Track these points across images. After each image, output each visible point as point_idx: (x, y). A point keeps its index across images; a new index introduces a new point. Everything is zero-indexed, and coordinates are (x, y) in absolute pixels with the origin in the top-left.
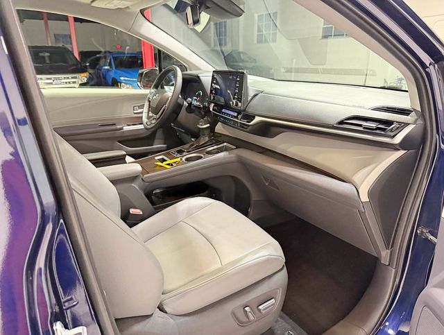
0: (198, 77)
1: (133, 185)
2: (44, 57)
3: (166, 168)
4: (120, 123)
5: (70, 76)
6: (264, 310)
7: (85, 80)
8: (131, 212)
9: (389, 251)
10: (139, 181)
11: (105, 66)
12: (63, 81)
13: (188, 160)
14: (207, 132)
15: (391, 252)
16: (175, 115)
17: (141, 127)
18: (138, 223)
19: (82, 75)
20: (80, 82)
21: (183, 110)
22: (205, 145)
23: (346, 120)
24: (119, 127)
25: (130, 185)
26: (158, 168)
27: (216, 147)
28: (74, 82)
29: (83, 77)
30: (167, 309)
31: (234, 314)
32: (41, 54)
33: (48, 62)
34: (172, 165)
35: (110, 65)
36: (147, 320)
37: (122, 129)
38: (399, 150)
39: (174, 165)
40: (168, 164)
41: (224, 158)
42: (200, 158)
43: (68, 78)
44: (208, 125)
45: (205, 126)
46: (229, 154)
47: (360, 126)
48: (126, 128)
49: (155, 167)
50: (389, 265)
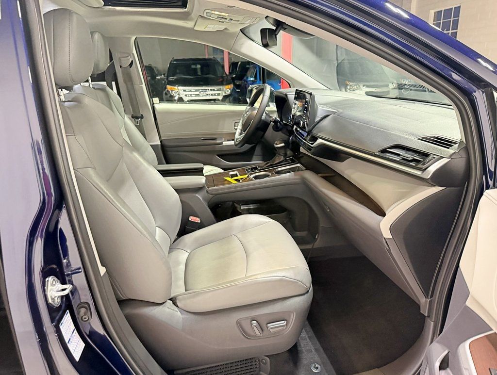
0: (286, 95)
1: (197, 195)
2: (195, 70)
3: (231, 183)
4: (221, 138)
5: (216, 88)
6: (272, 328)
7: (229, 92)
8: (190, 219)
9: (428, 300)
10: (204, 192)
11: (251, 77)
12: (208, 93)
13: (256, 178)
14: (282, 152)
15: (430, 302)
16: (263, 133)
17: (232, 143)
18: (195, 230)
19: (227, 87)
20: (224, 94)
21: (270, 127)
22: (279, 164)
23: (389, 148)
24: (218, 141)
25: (194, 195)
26: (226, 182)
27: (288, 167)
28: (219, 94)
29: (227, 90)
30: (179, 304)
31: (239, 324)
32: (193, 67)
33: (199, 73)
34: (239, 181)
35: (256, 77)
36: (155, 307)
37: (222, 143)
38: (435, 186)
39: (241, 181)
40: (236, 180)
41: (289, 179)
42: (267, 176)
43: (214, 90)
44: (283, 144)
45: (279, 146)
46: (295, 175)
47: (399, 155)
48: (225, 143)
49: (224, 181)
50: (428, 316)
